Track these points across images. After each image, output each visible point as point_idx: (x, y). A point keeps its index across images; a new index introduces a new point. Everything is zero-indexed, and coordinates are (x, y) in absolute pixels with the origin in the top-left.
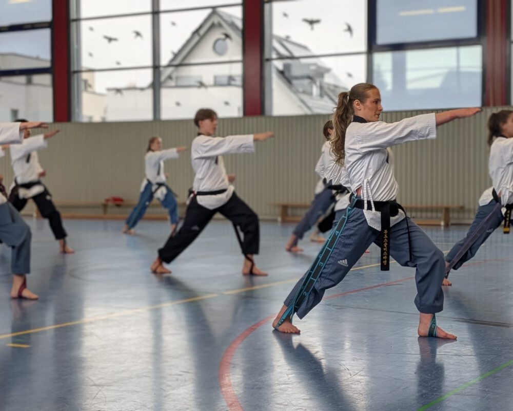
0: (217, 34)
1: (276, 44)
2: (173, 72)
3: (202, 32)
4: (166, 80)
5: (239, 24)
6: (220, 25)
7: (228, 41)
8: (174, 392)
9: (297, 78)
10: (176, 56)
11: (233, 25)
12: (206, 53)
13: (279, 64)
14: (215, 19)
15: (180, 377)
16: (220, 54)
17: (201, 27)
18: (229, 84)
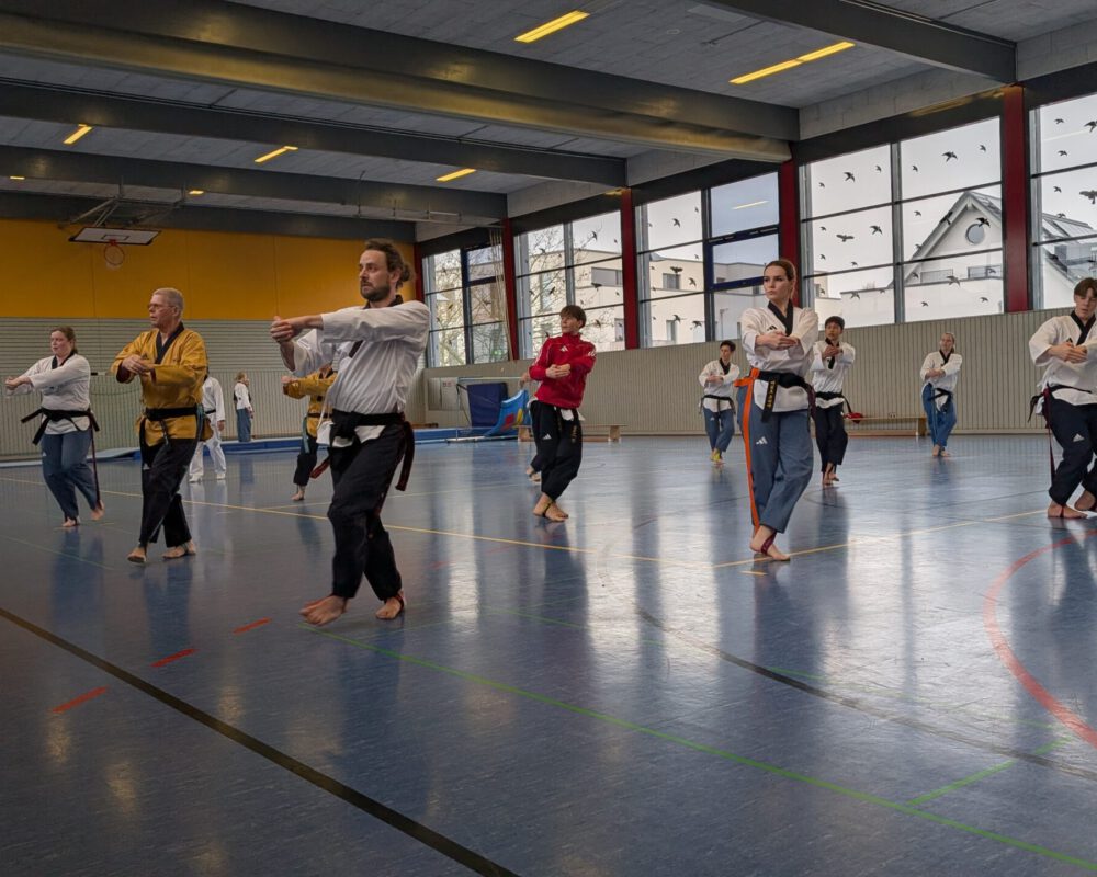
0: (972, 219)
1: (1045, 225)
2: (918, 267)
3: (952, 219)
4: (909, 277)
5: (998, 205)
6: (975, 208)
7: (985, 226)
8: (929, 629)
9: (1074, 263)
10: (920, 248)
11: (991, 207)
12: (958, 243)
13: (1051, 249)
14: (969, 203)
15: (936, 614)
16: (976, 243)
17: (950, 214)
18: (987, 277)
